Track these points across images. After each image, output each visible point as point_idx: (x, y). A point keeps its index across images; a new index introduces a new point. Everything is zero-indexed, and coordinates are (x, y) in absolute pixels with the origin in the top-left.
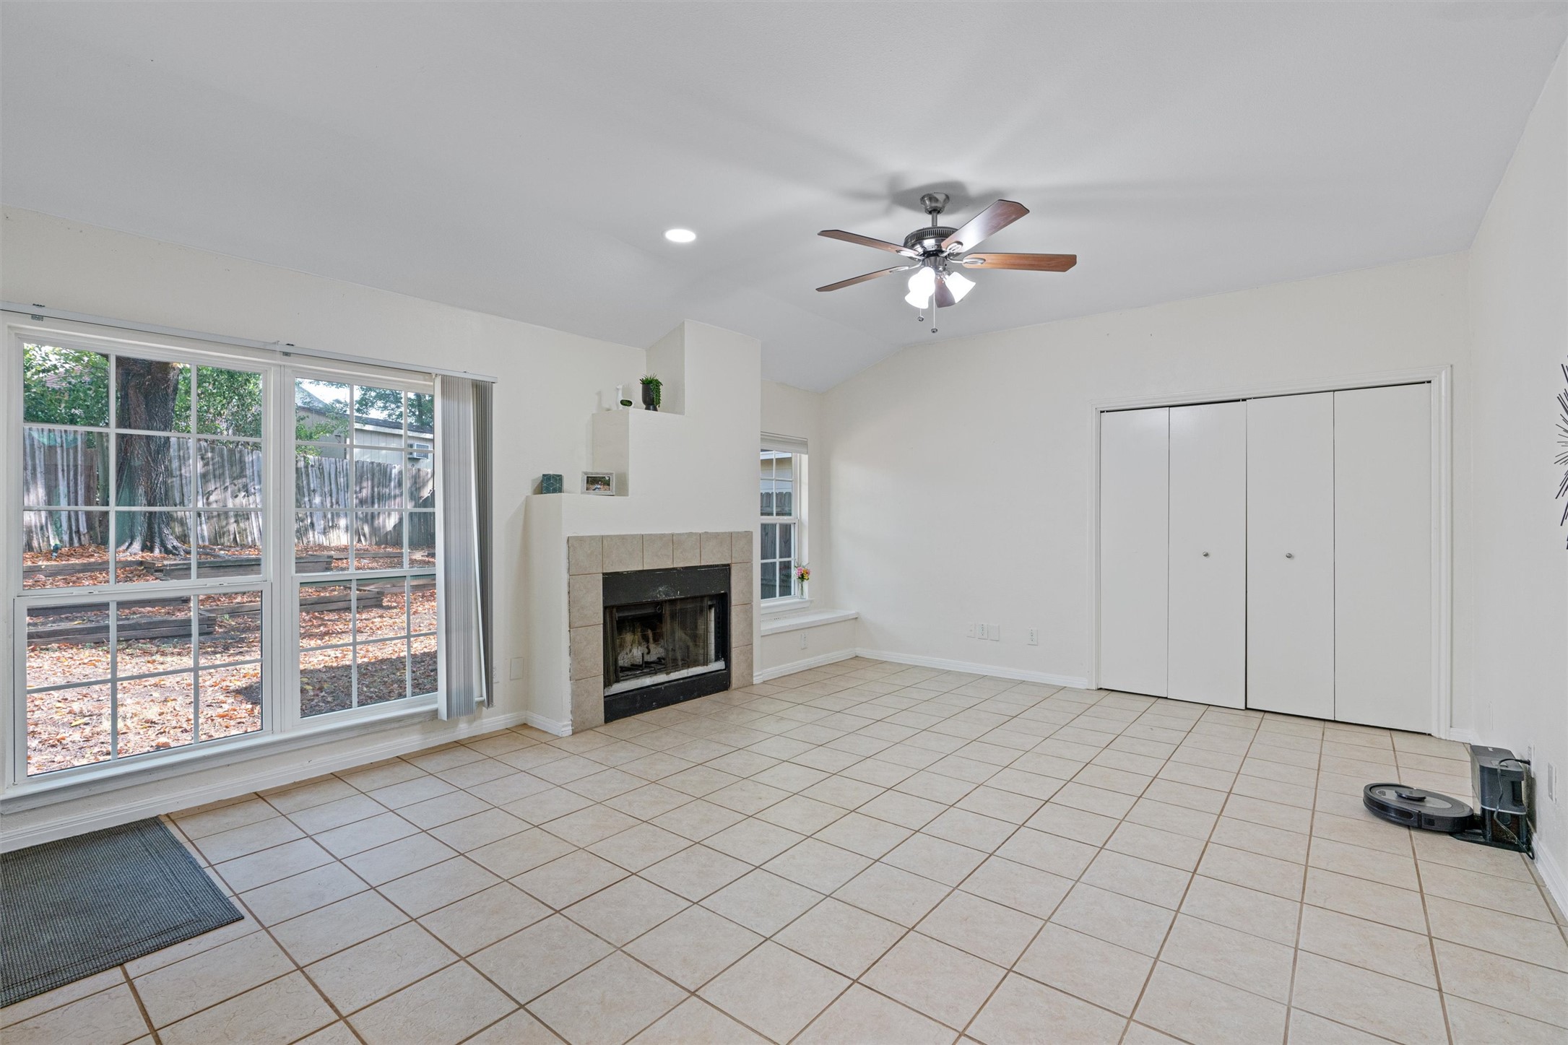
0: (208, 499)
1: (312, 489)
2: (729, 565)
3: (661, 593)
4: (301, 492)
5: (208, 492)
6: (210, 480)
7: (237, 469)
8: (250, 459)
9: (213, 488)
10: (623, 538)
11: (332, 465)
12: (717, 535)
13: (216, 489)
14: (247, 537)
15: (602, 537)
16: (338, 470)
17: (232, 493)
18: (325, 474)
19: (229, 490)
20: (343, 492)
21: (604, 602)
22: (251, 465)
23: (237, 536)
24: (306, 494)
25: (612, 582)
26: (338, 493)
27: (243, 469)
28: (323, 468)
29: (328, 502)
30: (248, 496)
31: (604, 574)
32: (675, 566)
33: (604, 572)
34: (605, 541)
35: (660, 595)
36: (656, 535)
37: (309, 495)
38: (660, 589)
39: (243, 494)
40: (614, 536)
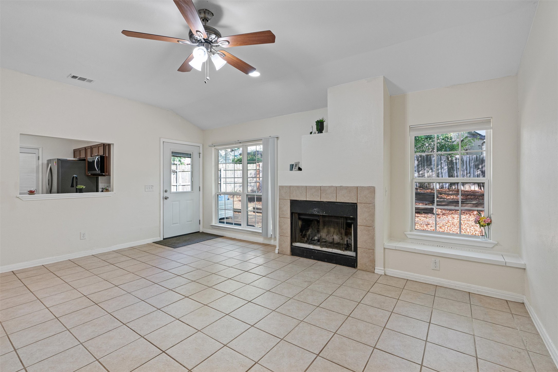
0: (419, 173)
1: (458, 168)
2: (356, 204)
3: (315, 211)
4: (453, 169)
5: (419, 171)
6: (420, 167)
7: (429, 163)
8: (434, 159)
9: (421, 169)
10: (298, 187)
11: (468, 158)
12: (347, 188)
13: (422, 170)
14: (431, 186)
15: (290, 186)
16: (471, 160)
17: (427, 170)
18: (464, 162)
19: (426, 170)
20: (473, 169)
21: (291, 210)
22: (434, 161)
23: (428, 185)
24: (455, 170)
25: (293, 203)
26: (470, 169)
27: (431, 163)
28: (463, 160)
29: (465, 173)
30: (432, 172)
31: (291, 200)
32: (322, 200)
33: (291, 199)
34: (291, 188)
35: (315, 212)
36: (312, 187)
37: (457, 171)
38: (315, 209)
39: (431, 171)
40: (295, 186)
